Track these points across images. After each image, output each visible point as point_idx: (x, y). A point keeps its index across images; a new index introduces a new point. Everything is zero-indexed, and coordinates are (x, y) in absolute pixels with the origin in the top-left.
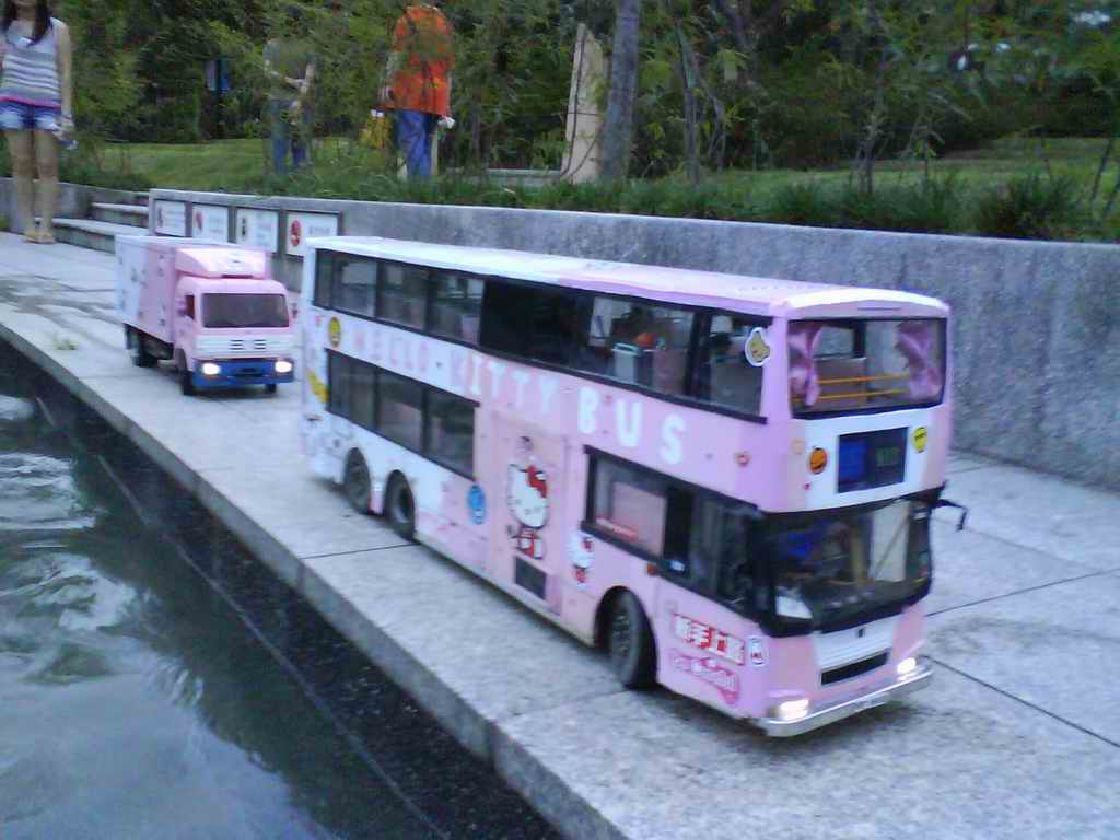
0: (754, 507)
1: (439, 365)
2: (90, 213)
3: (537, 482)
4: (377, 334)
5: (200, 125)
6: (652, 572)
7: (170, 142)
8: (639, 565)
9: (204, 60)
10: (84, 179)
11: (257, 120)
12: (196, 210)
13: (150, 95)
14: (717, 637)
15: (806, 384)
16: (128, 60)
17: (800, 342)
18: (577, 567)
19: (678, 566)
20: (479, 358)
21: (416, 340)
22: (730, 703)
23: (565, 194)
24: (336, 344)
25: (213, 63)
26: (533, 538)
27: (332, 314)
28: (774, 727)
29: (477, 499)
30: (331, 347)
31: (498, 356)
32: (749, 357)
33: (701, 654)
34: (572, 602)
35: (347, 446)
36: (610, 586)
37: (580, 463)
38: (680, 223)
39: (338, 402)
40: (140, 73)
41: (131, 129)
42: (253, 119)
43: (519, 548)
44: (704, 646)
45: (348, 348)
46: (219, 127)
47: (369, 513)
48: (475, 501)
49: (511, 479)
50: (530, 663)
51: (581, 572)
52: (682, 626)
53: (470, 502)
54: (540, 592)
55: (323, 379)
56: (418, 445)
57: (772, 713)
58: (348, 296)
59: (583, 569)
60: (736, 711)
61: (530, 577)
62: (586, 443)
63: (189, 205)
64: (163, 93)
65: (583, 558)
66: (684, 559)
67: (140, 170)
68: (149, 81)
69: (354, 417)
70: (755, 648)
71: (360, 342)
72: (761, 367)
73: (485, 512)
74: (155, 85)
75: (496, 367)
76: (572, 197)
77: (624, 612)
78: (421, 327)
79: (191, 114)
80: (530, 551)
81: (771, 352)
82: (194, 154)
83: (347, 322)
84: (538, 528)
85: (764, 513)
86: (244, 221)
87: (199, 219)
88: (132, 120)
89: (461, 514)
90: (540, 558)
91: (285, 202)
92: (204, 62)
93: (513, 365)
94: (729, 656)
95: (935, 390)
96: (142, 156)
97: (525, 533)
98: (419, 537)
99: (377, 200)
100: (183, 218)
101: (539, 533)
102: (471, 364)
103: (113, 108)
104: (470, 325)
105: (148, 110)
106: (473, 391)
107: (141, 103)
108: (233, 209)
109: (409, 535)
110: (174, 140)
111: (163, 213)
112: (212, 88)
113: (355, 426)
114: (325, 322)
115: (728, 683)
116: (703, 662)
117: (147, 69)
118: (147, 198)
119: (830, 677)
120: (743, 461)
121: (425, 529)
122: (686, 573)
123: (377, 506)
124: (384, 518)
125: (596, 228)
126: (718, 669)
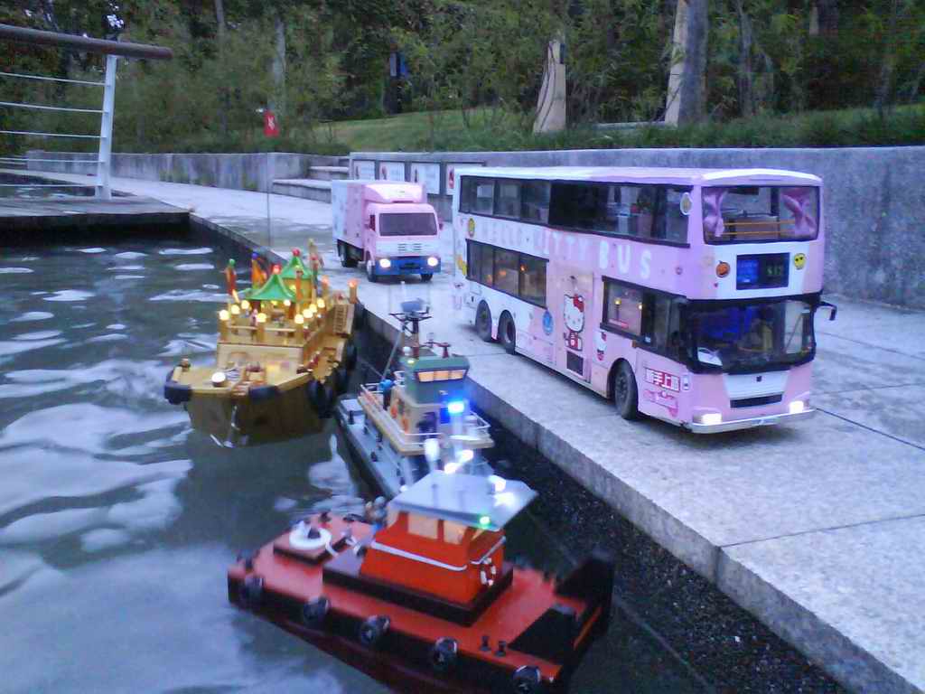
0: (684, 297)
1: (528, 240)
2: (307, 174)
3: (579, 304)
4: (495, 225)
5: (385, 103)
6: (635, 346)
7: (363, 119)
8: (629, 342)
9: (388, 54)
10: (305, 150)
11: (425, 97)
12: (382, 166)
13: (350, 83)
14: (667, 378)
15: (716, 225)
16: (334, 60)
17: (711, 200)
18: (599, 351)
19: (648, 340)
20: (548, 232)
21: (515, 226)
22: (673, 415)
23: (650, 137)
24: (471, 235)
25: (394, 55)
26: (577, 338)
27: (470, 216)
28: (697, 428)
29: (548, 319)
30: (468, 237)
31: (559, 229)
32: (682, 209)
33: (659, 389)
34: (596, 373)
35: (478, 300)
36: (616, 358)
37: (600, 287)
38: (725, 152)
39: (474, 273)
40: (341, 69)
41: (336, 111)
42: (422, 96)
43: (571, 346)
44: (660, 385)
45: (478, 238)
46: (399, 104)
47: (491, 340)
48: (547, 322)
49: (565, 304)
50: (565, 402)
51: (601, 353)
52: (650, 374)
53: (544, 322)
54: (580, 372)
55: (465, 259)
56: (516, 292)
57: (695, 420)
58: (479, 204)
59: (602, 352)
60: (676, 421)
61: (575, 362)
62: (604, 274)
63: (377, 162)
64: (359, 81)
65: (601, 345)
66: (651, 335)
67: (341, 140)
68: (349, 74)
69: (481, 281)
70: (686, 381)
71: (485, 232)
72: (687, 216)
73: (552, 328)
74: (353, 76)
75: (557, 235)
76: (655, 139)
77: (624, 374)
78: (517, 217)
79: (378, 95)
80: (575, 347)
81: (693, 207)
82: (379, 126)
83: (478, 220)
84: (580, 332)
85: (690, 300)
86: (416, 172)
87: (384, 172)
88: (336, 104)
89: (540, 330)
90: (581, 350)
91: (445, 155)
92: (387, 55)
93: (566, 233)
94: (672, 388)
95: (812, 231)
96: (345, 131)
97: (573, 335)
98: (517, 350)
99: (510, 150)
100: (373, 172)
101: (580, 334)
102: (544, 235)
103: (324, 96)
104: (545, 213)
105: (349, 95)
106: (545, 253)
107: (342, 91)
108: (408, 164)
109: (512, 351)
110: (365, 117)
111: (359, 170)
112: (393, 74)
113: (483, 286)
114: (465, 222)
115: (671, 404)
116: (660, 394)
117: (347, 65)
118: (348, 160)
119: (737, 404)
120: (679, 271)
121: (521, 345)
122: (652, 343)
123: (494, 336)
124: (498, 341)
125: (665, 159)
126: (668, 396)
